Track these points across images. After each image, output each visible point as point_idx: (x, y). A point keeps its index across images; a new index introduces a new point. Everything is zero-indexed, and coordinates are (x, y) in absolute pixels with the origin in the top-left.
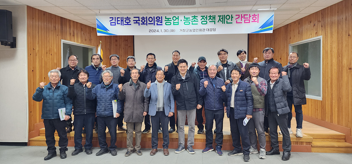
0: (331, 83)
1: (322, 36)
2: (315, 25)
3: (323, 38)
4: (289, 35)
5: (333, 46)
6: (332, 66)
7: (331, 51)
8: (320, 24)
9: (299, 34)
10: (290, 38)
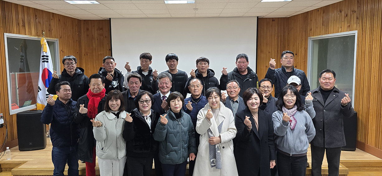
0: (369, 94)
1: (357, 31)
2: (347, 15)
3: (358, 34)
4: (309, 25)
5: (373, 46)
6: (370, 71)
7: (370, 52)
8: (355, 14)
9: (323, 25)
10: (311, 30)
